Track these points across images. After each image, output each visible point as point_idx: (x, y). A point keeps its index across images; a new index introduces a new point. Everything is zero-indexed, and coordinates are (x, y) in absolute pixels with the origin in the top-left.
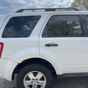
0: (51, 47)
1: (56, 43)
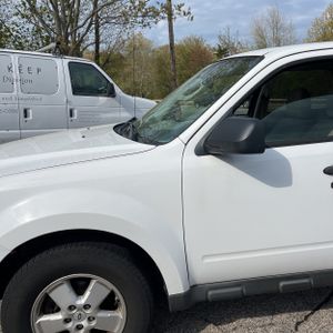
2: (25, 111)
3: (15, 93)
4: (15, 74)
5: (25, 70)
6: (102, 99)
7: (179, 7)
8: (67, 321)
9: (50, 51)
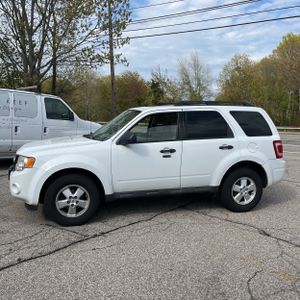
2: (16, 128)
3: (10, 117)
4: (11, 105)
5: (17, 102)
6: (65, 122)
7: (118, 56)
8: (68, 202)
9: (31, 90)
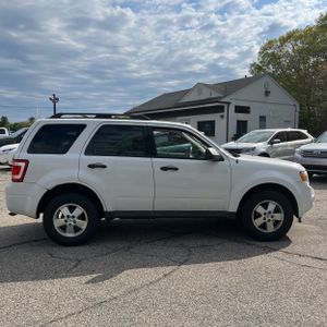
0: (96, 170)
1: (104, 164)
